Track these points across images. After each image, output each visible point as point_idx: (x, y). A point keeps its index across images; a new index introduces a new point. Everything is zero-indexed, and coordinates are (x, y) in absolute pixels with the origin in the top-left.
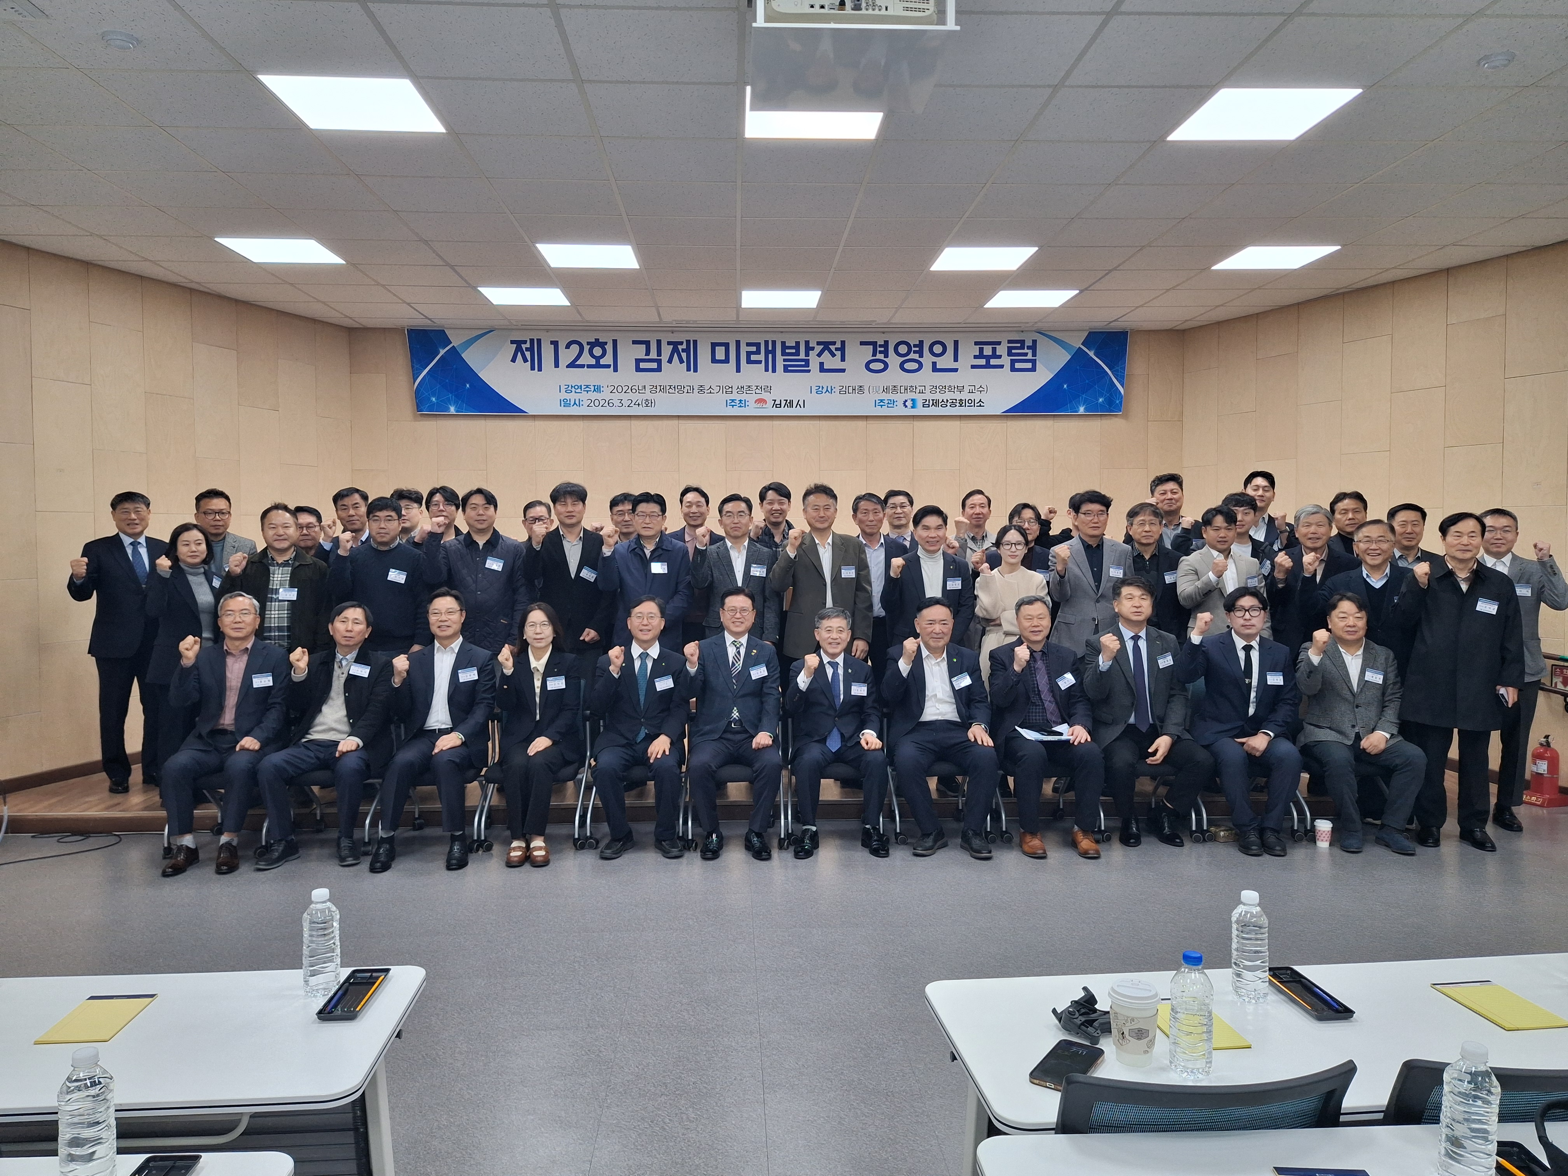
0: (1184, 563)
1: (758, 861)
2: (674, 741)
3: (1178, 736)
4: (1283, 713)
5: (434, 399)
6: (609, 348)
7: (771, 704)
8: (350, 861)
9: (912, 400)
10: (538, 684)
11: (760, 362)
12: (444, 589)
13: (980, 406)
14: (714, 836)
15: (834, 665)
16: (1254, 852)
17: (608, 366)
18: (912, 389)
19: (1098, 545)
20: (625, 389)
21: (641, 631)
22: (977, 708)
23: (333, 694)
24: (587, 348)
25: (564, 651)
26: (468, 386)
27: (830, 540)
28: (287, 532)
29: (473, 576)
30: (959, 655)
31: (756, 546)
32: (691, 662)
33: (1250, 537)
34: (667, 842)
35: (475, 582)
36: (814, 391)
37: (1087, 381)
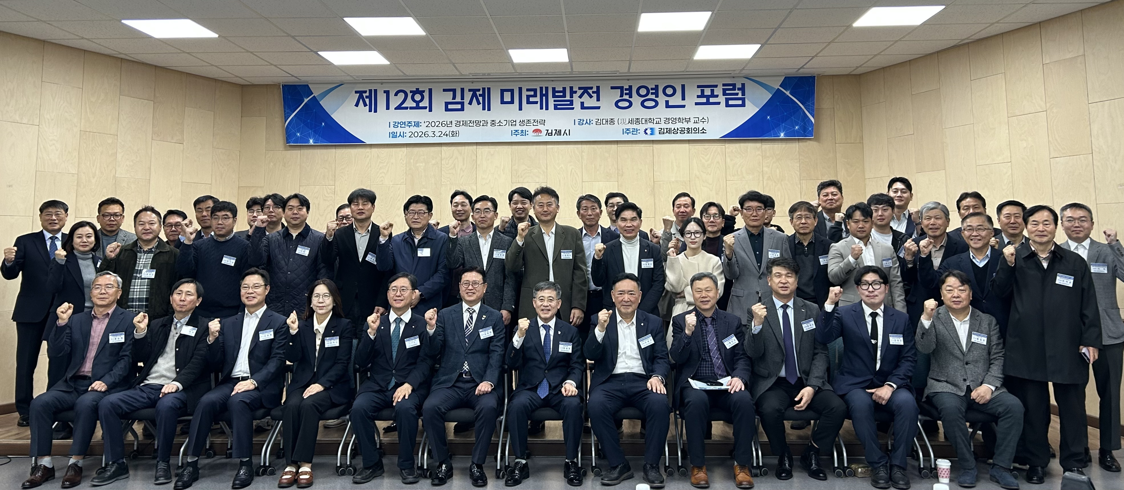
0: (833, 248)
1: (475, 487)
2: (415, 389)
3: (818, 387)
4: (905, 367)
5: (298, 134)
6: (426, 95)
7: (495, 358)
8: (162, 480)
9: (651, 129)
10: (318, 342)
11: (536, 103)
12: (253, 269)
13: (703, 133)
14: (444, 466)
15: (547, 328)
16: (882, 485)
17: (425, 108)
18: (651, 120)
19: (759, 234)
20: (437, 124)
21: (395, 300)
22: (658, 363)
23: (168, 349)
24: (410, 95)
25: (342, 317)
26: (323, 124)
27: (553, 230)
28: (152, 227)
29: (286, 260)
30: (646, 320)
31: (499, 235)
32: (430, 325)
33: (891, 228)
34: (406, 471)
35: (287, 265)
36: (577, 123)
37: (785, 114)
